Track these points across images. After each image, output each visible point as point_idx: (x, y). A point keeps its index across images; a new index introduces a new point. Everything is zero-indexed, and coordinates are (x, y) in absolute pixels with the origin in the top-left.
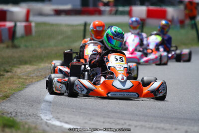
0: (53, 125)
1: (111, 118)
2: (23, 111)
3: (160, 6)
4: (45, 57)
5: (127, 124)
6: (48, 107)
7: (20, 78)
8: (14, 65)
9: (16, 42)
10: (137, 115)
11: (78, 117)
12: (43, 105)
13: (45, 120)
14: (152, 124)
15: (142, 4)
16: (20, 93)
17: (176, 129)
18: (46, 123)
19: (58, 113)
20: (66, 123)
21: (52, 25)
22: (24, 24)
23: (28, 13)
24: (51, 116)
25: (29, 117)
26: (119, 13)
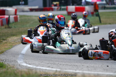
0: (23, 66)
1: (53, 61)
2: (9, 59)
4: (23, 32)
5: (60, 64)
6: (22, 57)
7: (10, 43)
8: (8, 37)
9: (10, 25)
10: (66, 59)
11: (36, 61)
12: (20, 56)
14: (72, 63)
15: (73, 5)
16: (9, 50)
17: (83, 66)
18: (20, 64)
19: (27, 60)
20: (30, 64)
21: (28, 16)
22: (14, 16)
23: (16, 11)
24: (23, 61)
25: (12, 62)
26: (62, 9)
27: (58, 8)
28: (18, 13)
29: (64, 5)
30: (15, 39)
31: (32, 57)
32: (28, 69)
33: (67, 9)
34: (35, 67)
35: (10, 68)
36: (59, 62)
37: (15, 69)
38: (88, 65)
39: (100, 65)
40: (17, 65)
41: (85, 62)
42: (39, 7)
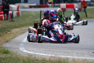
0: (24, 52)
1: (48, 48)
2: (13, 47)
3: (72, 3)
4: (24, 25)
5: (54, 51)
6: (24, 45)
7: (13, 34)
8: (12, 29)
9: (13, 19)
10: (59, 47)
11: (35, 49)
12: (22, 44)
13: (21, 50)
14: (64, 50)
16: (13, 40)
17: (73, 52)
18: (21, 51)
19: (27, 47)
20: (30, 51)
21: (28, 12)
22: (16, 12)
23: (18, 7)
24: (24, 49)
25: (15, 49)
26: (55, 6)
27: (52, 6)
28: (19, 9)
29: (57, 3)
30: (17, 30)
31: (31, 46)
32: (29, 55)
33: (59, 6)
34: (34, 53)
35: (14, 54)
36: (54, 49)
37: (18, 55)
38: (77, 51)
39: (87, 52)
40: (19, 51)
41: (74, 49)
42: (37, 4)
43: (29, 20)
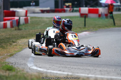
0: (33, 69)
1: (64, 65)
2: (19, 62)
3: (96, 7)
5: (71, 67)
6: (33, 60)
7: (20, 45)
8: (18, 39)
9: (20, 27)
10: (78, 63)
11: (47, 64)
12: (30, 59)
13: (29, 67)
14: (84, 67)
15: (86, 6)
16: (19, 53)
17: (95, 70)
18: (29, 68)
19: (37, 63)
20: (40, 68)
21: (39, 18)
22: (24, 18)
23: (26, 12)
24: (33, 64)
25: (22, 65)
26: (74, 11)
27: (70, 10)
28: (28, 15)
29: (76, 7)
30: (25, 41)
31: (42, 61)
32: (39, 73)
33: (79, 11)
34: (45, 70)
35: (19, 71)
36: (71, 65)
37: (25, 72)
38: (101, 69)
39: (114, 70)
40: (27, 68)
41: (98, 66)
42: (51, 8)
43: (40, 28)
